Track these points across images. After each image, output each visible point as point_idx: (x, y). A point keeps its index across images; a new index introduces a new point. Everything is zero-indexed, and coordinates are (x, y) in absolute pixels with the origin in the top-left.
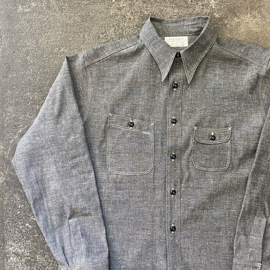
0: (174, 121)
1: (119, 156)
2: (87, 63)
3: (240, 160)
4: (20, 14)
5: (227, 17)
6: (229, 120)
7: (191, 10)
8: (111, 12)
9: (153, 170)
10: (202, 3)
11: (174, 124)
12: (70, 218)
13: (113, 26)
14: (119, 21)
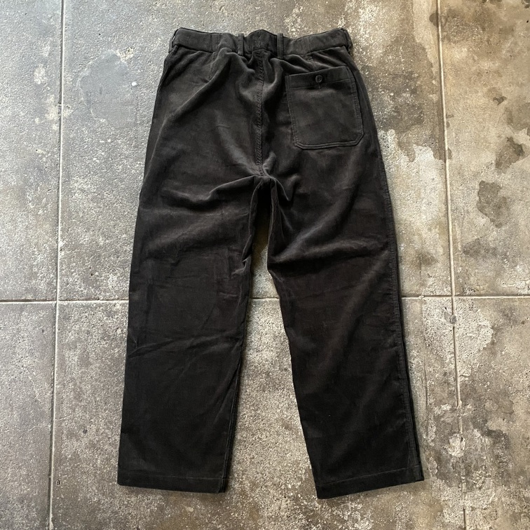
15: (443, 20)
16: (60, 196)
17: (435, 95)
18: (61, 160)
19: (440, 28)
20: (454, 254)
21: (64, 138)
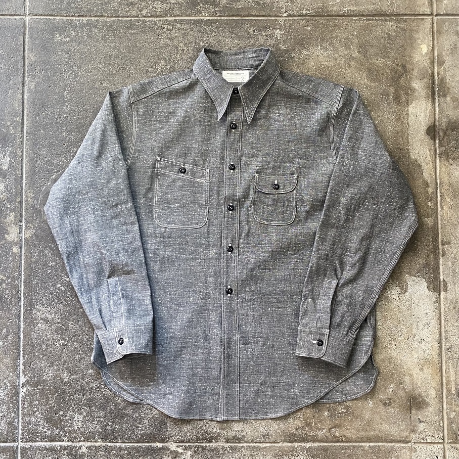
0: (233, 168)
1: (168, 207)
2: (132, 100)
3: (308, 212)
4: (57, 44)
5: (294, 49)
6: (295, 167)
7: (253, 41)
8: (162, 43)
9: (207, 223)
10: (266, 33)
11: (232, 171)
12: (109, 277)
13: (164, 58)
14: (170, 53)
15: (441, 134)
16: (22, 326)
17: (430, 219)
18: (23, 287)
19: (437, 141)
20: (447, 398)
21: (25, 262)
